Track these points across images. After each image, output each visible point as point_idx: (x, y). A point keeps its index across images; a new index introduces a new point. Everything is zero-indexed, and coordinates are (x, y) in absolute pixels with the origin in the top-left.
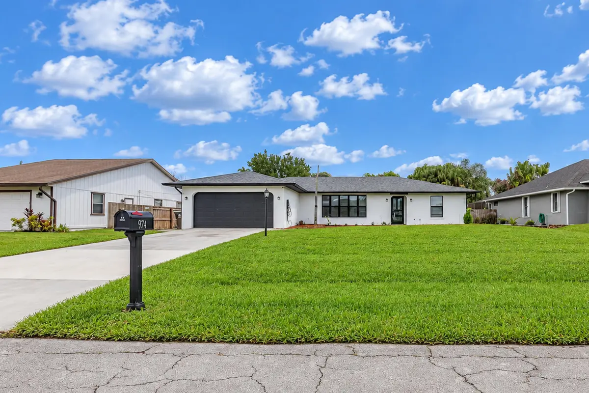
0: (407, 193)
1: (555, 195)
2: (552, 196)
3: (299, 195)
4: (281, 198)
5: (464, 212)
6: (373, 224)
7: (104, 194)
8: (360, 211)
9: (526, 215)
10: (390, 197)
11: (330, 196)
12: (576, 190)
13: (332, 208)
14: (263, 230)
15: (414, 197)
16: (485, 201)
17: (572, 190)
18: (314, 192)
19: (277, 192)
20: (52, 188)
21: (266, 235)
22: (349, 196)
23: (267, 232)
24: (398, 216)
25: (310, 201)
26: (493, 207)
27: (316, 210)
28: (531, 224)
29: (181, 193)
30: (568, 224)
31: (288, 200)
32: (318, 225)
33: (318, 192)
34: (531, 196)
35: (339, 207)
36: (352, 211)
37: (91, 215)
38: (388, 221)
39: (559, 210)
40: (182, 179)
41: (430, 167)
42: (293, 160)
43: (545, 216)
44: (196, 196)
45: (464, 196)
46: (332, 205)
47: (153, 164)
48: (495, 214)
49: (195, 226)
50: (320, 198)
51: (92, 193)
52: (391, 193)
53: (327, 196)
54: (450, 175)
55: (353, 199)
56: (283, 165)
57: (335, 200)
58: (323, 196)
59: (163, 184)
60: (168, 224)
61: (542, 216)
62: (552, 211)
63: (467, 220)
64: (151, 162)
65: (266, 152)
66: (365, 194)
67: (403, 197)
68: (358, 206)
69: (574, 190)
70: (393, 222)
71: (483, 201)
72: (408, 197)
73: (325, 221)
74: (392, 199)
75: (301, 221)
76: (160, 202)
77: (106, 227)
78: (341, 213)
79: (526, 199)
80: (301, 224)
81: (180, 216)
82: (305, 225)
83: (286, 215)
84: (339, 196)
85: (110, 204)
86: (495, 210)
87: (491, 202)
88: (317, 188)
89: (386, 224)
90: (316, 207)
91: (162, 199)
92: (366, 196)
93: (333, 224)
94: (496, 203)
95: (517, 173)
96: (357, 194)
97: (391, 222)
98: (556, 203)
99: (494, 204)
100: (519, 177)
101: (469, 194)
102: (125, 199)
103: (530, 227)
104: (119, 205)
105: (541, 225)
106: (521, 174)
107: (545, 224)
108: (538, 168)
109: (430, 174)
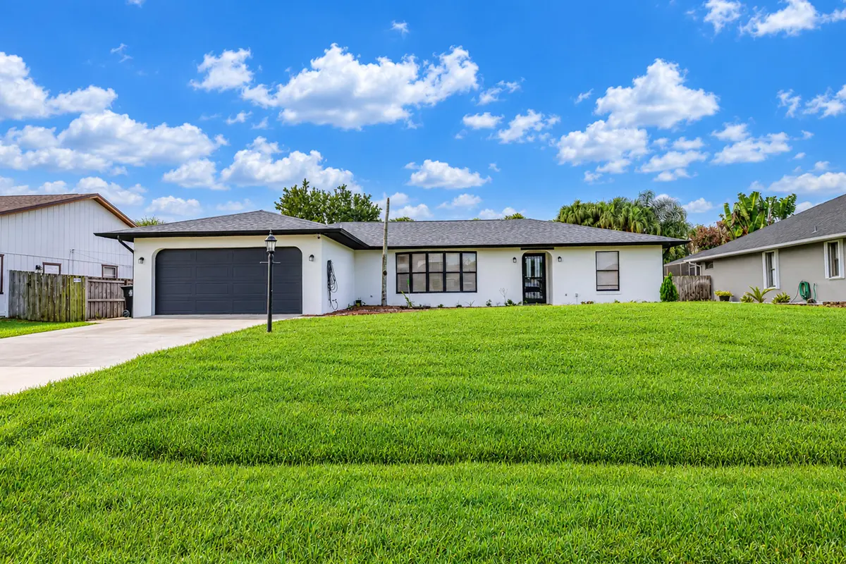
0: (551, 246)
1: (833, 245)
3: (353, 253)
4: (316, 256)
5: (657, 281)
6: (489, 305)
7: (3, 256)
8: (466, 280)
9: (771, 283)
10: (519, 254)
11: (410, 254)
13: (414, 275)
15: (565, 254)
16: (689, 261)
18: (381, 248)
19: (308, 246)
21: (270, 330)
22: (444, 253)
23: (273, 325)
24: (536, 290)
25: (374, 264)
26: (705, 272)
27: (384, 283)
28: (783, 300)
29: (132, 251)
31: (329, 262)
32: (388, 306)
33: (389, 248)
34: (781, 250)
35: (427, 273)
36: (453, 280)
38: (518, 296)
39: (841, 274)
41: (585, 207)
42: (352, 197)
43: (812, 285)
44: (160, 256)
45: (659, 251)
47: (98, 201)
48: (707, 282)
49: (157, 312)
50: (391, 259)
52: (523, 247)
53: (405, 253)
54: (621, 218)
55: (453, 259)
56: (332, 205)
57: (419, 261)
58: (397, 254)
59: (96, 234)
61: (806, 287)
62: (827, 276)
63: (669, 294)
64: (95, 199)
65: (305, 183)
66: (474, 249)
67: (543, 255)
68: (461, 272)
70: (527, 301)
71: (685, 261)
72: (554, 254)
73: (401, 300)
74: (525, 255)
75: (359, 302)
76: (114, 268)
77: (7, 316)
78: (431, 285)
79: (769, 255)
80: (357, 306)
81: (130, 292)
82: (367, 307)
83: (326, 289)
84: (427, 253)
85: (13, 274)
86: (709, 278)
87: (699, 263)
88: (386, 238)
89: (514, 305)
90: (385, 273)
91: (117, 264)
92: (475, 252)
93: (417, 305)
94: (708, 263)
95: (738, 213)
96: (461, 250)
97: (524, 300)
98: (836, 261)
99: (704, 266)
100: (743, 218)
101: (666, 246)
102: (44, 264)
103: (784, 305)
104: (30, 275)
105: (805, 302)
106: (744, 213)
107: (813, 301)
108: (775, 205)
109: (586, 217)
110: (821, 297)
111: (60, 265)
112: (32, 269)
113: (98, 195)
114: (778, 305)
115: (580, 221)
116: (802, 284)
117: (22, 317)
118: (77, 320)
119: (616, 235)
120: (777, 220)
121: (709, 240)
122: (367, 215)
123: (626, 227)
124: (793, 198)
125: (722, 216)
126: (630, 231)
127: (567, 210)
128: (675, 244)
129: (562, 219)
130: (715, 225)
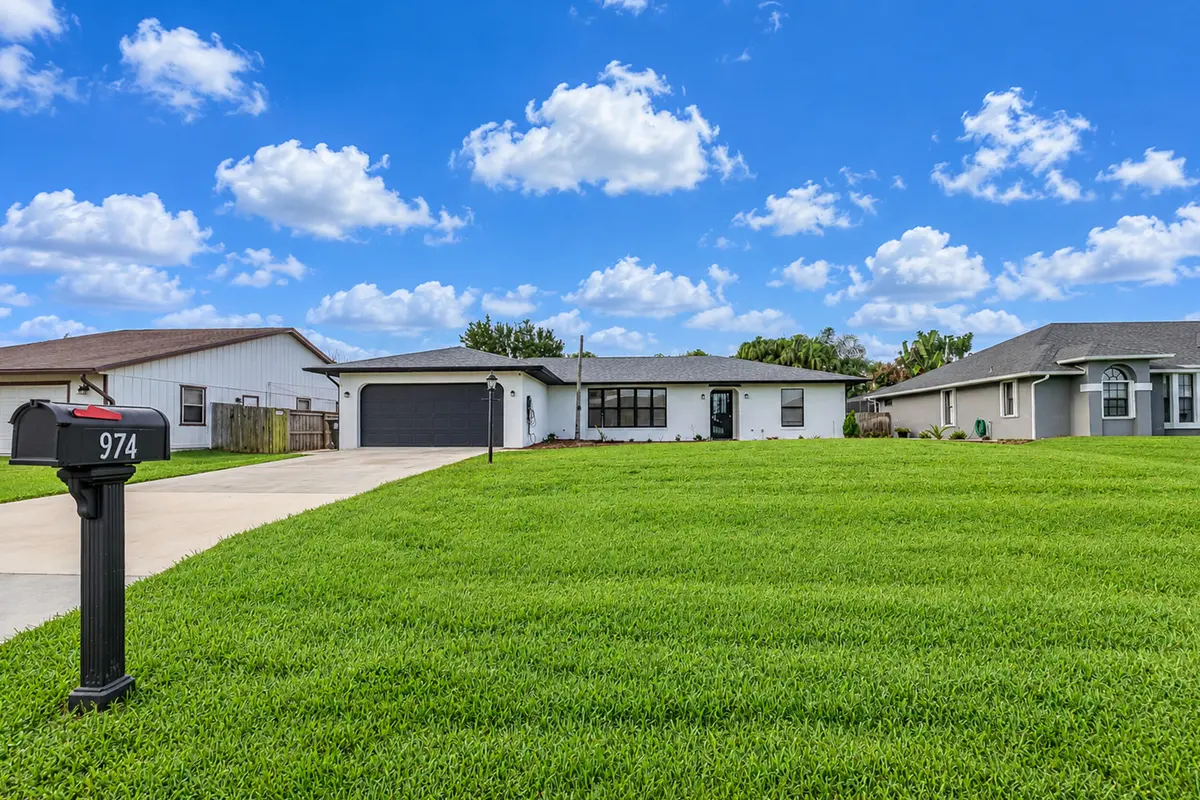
0: (738, 384)
1: (1008, 385)
2: (1001, 387)
3: (548, 388)
4: (517, 391)
5: (840, 417)
6: (678, 440)
7: (205, 389)
8: (655, 415)
9: (948, 421)
10: (707, 391)
11: (603, 390)
12: (1051, 376)
13: (606, 410)
14: (486, 450)
15: (754, 392)
16: (869, 398)
17: (1043, 376)
18: (575, 384)
19: (509, 382)
20: (105, 377)
21: (491, 459)
22: (636, 389)
23: (493, 455)
24: (723, 425)
25: (569, 399)
26: (883, 409)
27: (578, 416)
28: (960, 437)
29: (338, 385)
30: (1033, 438)
31: (528, 397)
32: (582, 441)
33: (583, 384)
34: (959, 389)
35: (619, 409)
36: (644, 415)
37: (181, 425)
38: (706, 433)
39: (1015, 414)
40: (341, 361)
41: (766, 342)
42: (535, 331)
43: (987, 423)
44: (365, 391)
45: (842, 388)
46: (606, 406)
47: (293, 335)
48: (887, 419)
49: (363, 444)
50: (585, 395)
51: (182, 386)
52: (711, 384)
53: (596, 390)
54: (801, 354)
55: (644, 394)
56: (517, 340)
57: (611, 398)
58: (589, 389)
59: (304, 369)
60: (317, 440)
61: (981, 425)
62: (1002, 415)
63: (851, 431)
64: (290, 334)
65: (488, 320)
66: (664, 385)
67: (730, 392)
68: (652, 408)
69: (1047, 377)
70: (714, 436)
71: (865, 398)
72: (741, 392)
73: (595, 434)
74: (713, 392)
75: (552, 435)
76: (307, 402)
77: (210, 446)
78: (622, 421)
79: (948, 393)
80: (552, 440)
81: (336, 426)
82: (559, 441)
83: (526, 423)
84: (619, 389)
85: (215, 406)
86: (888, 415)
87: (879, 400)
88: (580, 376)
89: (704, 440)
90: (579, 408)
91: (310, 397)
92: (665, 389)
93: (609, 439)
94: (887, 401)
95: (916, 352)
96: (650, 385)
97: (711, 436)
98: (1010, 400)
99: (883, 404)
100: (921, 357)
101: (849, 384)
102: (244, 396)
103: (958, 443)
104: (233, 408)
105: (981, 440)
106: (924, 353)
107: (988, 438)
108: (951, 345)
109: (767, 354)
110: (996, 434)
111: (258, 398)
112: (234, 402)
113: (292, 329)
114: (954, 442)
115: (760, 358)
116: (979, 422)
117: (225, 448)
118: (280, 452)
119: (797, 372)
120: (955, 359)
121: (888, 378)
122: (552, 350)
123: (806, 364)
124: (970, 336)
125: (900, 353)
126: (810, 368)
127: (747, 346)
128: (857, 382)
129: (743, 355)
130: (893, 363)
